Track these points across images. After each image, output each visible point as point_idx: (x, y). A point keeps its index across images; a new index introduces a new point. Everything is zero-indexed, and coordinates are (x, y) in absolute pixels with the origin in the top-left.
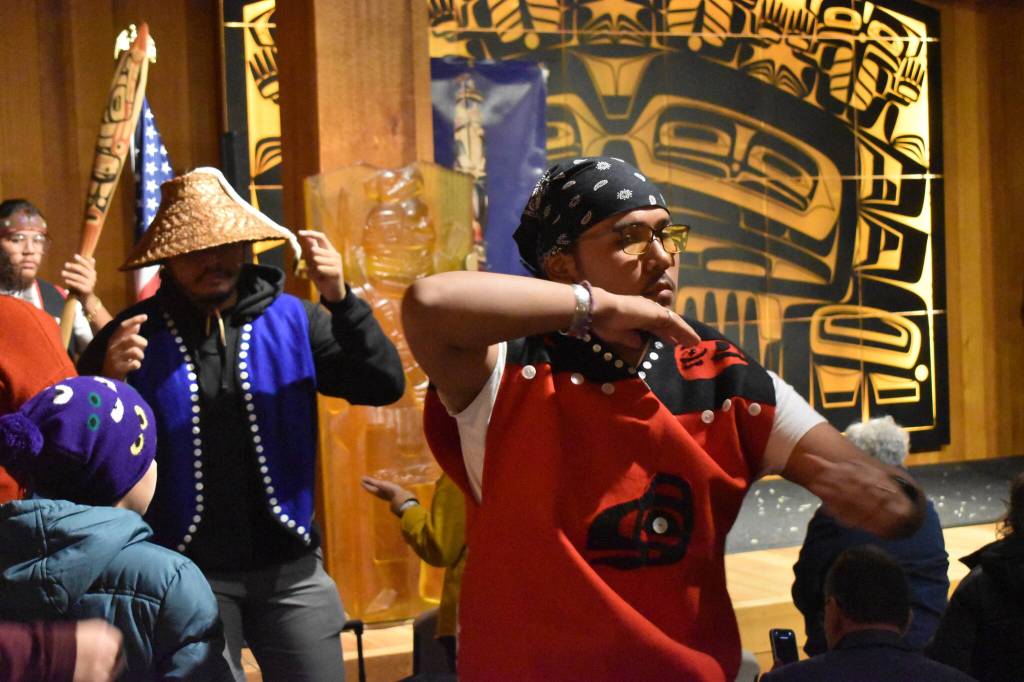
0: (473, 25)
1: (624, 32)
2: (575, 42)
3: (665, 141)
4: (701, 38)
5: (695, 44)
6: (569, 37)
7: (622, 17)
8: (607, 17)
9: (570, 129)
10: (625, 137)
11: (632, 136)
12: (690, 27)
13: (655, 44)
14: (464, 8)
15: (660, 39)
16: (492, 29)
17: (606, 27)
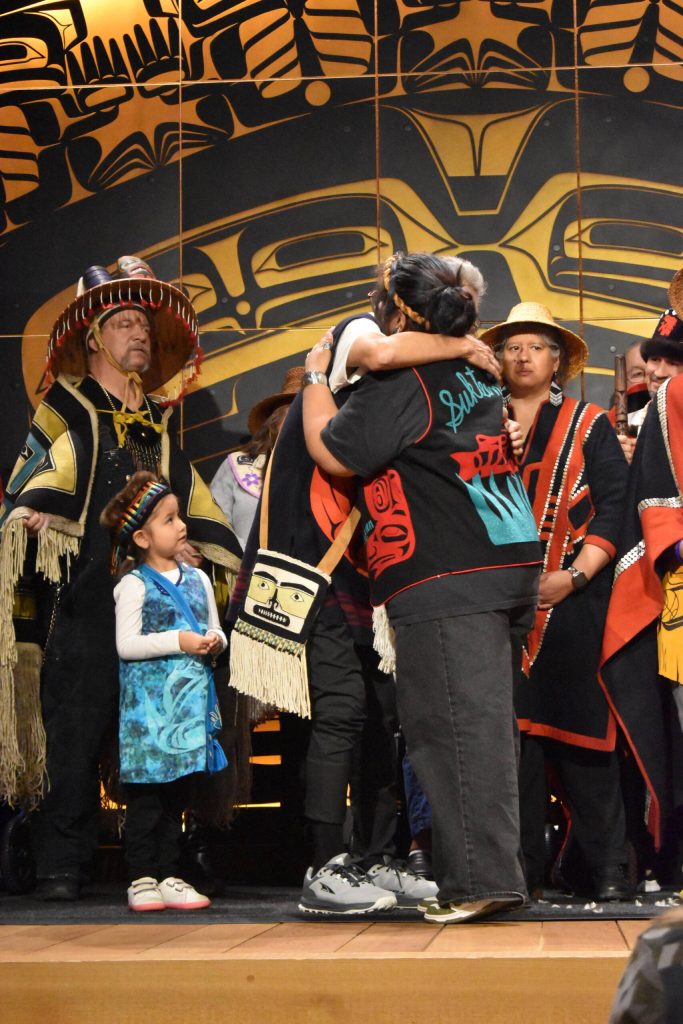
0: (211, 75)
1: (494, 70)
2: (399, 91)
3: (572, 251)
4: (650, 70)
5: (636, 81)
6: (388, 84)
7: (489, 45)
8: (463, 45)
9: (385, 237)
10: (494, 248)
11: (504, 245)
12: (628, 53)
13: (554, 86)
14: (196, 49)
15: (564, 78)
16: (247, 79)
17: (460, 63)
